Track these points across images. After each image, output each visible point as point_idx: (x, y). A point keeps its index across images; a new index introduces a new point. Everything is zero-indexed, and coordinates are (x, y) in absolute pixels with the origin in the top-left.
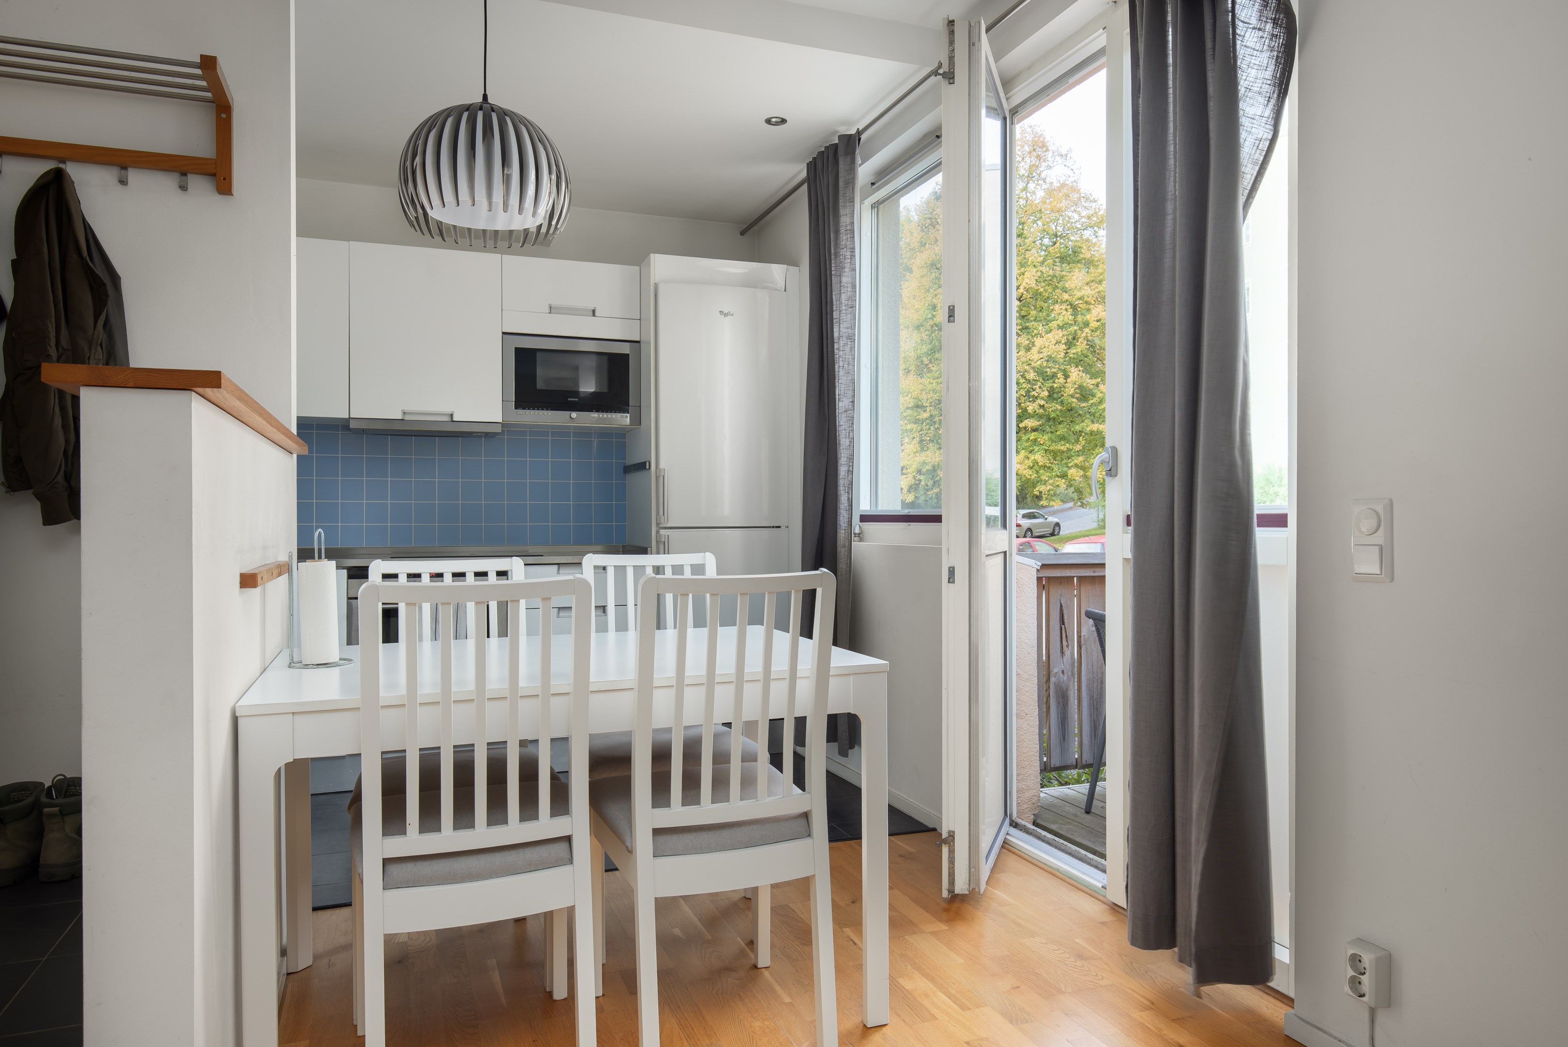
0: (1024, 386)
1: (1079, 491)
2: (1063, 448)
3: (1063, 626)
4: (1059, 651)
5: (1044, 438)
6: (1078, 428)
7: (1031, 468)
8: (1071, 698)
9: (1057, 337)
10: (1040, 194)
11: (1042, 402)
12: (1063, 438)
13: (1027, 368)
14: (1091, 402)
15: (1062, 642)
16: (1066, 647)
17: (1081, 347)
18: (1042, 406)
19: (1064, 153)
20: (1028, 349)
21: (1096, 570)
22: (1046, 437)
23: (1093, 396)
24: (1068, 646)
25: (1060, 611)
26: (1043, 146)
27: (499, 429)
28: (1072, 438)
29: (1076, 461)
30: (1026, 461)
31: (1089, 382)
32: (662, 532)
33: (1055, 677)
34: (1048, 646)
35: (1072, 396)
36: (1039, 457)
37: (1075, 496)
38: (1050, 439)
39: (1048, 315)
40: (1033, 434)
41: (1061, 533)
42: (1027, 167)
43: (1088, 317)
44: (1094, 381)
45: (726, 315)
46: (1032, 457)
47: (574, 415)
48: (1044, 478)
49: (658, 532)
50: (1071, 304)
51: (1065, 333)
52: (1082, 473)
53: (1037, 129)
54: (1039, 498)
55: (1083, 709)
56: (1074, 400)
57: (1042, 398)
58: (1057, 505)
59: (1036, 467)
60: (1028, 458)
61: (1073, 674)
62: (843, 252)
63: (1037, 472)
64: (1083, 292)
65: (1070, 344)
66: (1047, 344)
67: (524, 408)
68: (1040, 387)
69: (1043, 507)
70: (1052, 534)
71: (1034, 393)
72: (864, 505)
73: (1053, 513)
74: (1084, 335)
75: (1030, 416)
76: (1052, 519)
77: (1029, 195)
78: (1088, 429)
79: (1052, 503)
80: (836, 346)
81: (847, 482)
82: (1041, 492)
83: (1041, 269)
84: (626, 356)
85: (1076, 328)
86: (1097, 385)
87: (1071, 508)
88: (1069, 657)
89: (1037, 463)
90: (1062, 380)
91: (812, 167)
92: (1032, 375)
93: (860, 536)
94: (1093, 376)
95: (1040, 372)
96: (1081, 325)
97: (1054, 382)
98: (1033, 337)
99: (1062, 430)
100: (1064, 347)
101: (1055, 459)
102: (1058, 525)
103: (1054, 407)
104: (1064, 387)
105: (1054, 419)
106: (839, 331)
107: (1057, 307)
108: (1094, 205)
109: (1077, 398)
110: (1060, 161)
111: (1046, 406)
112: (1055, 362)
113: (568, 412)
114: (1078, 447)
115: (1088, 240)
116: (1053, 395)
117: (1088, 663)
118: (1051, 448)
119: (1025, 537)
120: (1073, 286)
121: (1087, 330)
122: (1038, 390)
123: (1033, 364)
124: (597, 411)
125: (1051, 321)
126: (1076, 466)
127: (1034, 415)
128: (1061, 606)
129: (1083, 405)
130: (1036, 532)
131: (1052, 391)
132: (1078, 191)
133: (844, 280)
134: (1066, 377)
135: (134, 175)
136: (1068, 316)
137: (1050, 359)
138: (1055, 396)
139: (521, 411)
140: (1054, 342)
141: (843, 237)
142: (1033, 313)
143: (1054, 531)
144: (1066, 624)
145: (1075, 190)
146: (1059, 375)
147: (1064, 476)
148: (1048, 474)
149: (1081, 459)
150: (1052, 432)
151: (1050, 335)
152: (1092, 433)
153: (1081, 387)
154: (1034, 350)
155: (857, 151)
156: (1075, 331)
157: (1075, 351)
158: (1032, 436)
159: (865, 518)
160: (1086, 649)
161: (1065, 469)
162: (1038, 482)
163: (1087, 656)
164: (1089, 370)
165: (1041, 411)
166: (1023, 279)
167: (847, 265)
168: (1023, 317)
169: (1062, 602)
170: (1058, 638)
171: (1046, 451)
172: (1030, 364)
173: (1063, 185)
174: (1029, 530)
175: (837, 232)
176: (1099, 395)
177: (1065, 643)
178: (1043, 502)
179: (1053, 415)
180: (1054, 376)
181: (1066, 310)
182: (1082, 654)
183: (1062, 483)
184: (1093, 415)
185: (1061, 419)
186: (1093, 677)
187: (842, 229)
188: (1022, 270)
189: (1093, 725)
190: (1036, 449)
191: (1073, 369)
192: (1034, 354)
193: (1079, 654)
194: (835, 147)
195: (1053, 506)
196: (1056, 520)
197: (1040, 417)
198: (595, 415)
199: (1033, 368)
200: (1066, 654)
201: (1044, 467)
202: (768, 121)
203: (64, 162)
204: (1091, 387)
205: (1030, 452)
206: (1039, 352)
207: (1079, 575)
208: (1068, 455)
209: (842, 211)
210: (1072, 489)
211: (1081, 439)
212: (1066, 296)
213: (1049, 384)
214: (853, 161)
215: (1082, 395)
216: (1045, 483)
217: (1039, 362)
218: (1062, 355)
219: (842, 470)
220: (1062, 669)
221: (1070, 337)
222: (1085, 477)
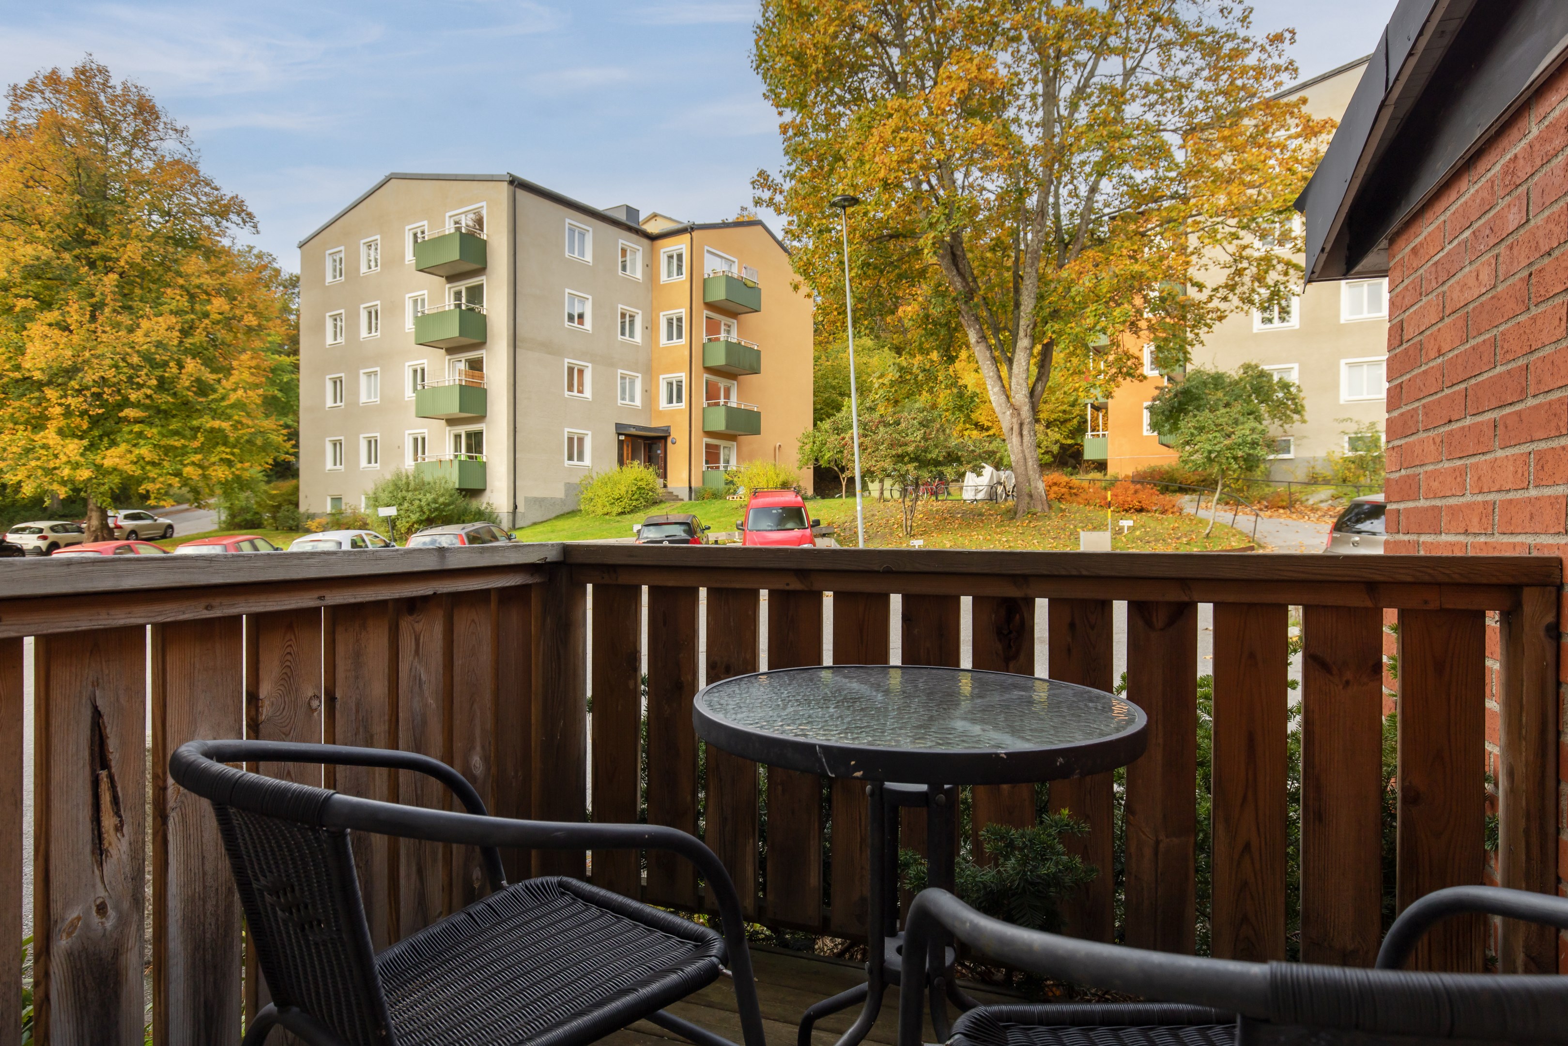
0: (125, 370)
1: (196, 491)
2: (177, 444)
3: (104, 774)
4: (88, 849)
5: (150, 432)
6: (195, 423)
7: (133, 463)
8: (131, 973)
9: (169, 322)
10: (149, 164)
11: (149, 392)
12: (176, 433)
13: (129, 350)
14: (211, 397)
15: (96, 819)
16: (112, 831)
17: (198, 338)
18: (148, 397)
19: (178, 128)
20: (131, 330)
21: (216, 602)
22: (155, 430)
23: (215, 391)
24: (119, 828)
25: (93, 730)
26: (152, 114)
28: (188, 433)
29: (193, 459)
30: (128, 456)
31: (209, 377)
33: (69, 934)
34: (42, 848)
35: (188, 389)
36: (145, 451)
37: (190, 496)
38: (160, 433)
39: (158, 298)
40: (138, 425)
41: (175, 535)
42: (131, 131)
43: (209, 308)
44: (215, 376)
46: (137, 451)
48: (152, 475)
50: (188, 291)
51: (180, 319)
52: (200, 472)
53: (143, 92)
54: (146, 497)
55: (173, 987)
56: (190, 394)
57: (149, 387)
58: (168, 504)
59: (142, 462)
60: (131, 452)
61: (138, 901)
63: (143, 468)
64: (202, 280)
65: (186, 332)
66: (156, 327)
68: (147, 375)
69: (154, 508)
70: (164, 537)
71: (138, 380)
73: (166, 515)
74: (203, 325)
75: (133, 405)
76: (163, 521)
77: (133, 162)
78: (208, 425)
79: (162, 503)
82: (148, 491)
83: (148, 244)
85: (193, 316)
86: (219, 381)
87: (187, 510)
88: (124, 857)
89: (144, 458)
90: (175, 370)
92: (135, 360)
94: (214, 371)
95: (148, 358)
96: (200, 315)
97: (165, 371)
98: (138, 318)
99: (174, 425)
100: (178, 334)
101: (166, 455)
102: (170, 526)
103: (164, 399)
104: (179, 378)
105: (165, 412)
107: (169, 291)
108: (216, 192)
109: (195, 393)
110: (174, 136)
111: (154, 396)
112: (166, 349)
114: (196, 444)
115: (208, 228)
116: (163, 385)
117: (188, 855)
118: (162, 443)
119: (127, 539)
120: (190, 271)
121: (207, 321)
122: (144, 377)
123: (137, 348)
125: (161, 305)
126: (193, 464)
127: (137, 405)
128: (97, 714)
129: (200, 400)
130: (144, 534)
131: (161, 381)
132: (197, 173)
134: (181, 366)
136: (184, 303)
137: (159, 344)
138: (166, 386)
140: (165, 326)
142: (138, 291)
143: (167, 532)
144: (113, 764)
145: (192, 169)
146: (172, 364)
147: (178, 474)
148: (157, 471)
149: (199, 457)
150: (162, 426)
151: (160, 319)
152: (212, 430)
153: (198, 380)
154: (139, 333)
156: (193, 320)
157: (191, 341)
158: (137, 428)
160: (184, 817)
161: (179, 467)
162: (144, 479)
163: (187, 837)
164: (208, 362)
165: (148, 401)
166: (124, 253)
168: (125, 295)
169: (99, 703)
170: (85, 814)
171: (155, 445)
172: (133, 348)
173: (178, 162)
174: (133, 532)
176: (221, 391)
177: (108, 821)
178: (152, 502)
179: (163, 407)
180: (165, 364)
181: (182, 296)
182: (170, 838)
183: (176, 481)
184: (215, 411)
185: (174, 412)
186: (205, 887)
188: (124, 241)
189: (202, 1016)
190: (142, 442)
191: (189, 360)
192: (139, 336)
193: (159, 838)
195: (164, 507)
196: (168, 521)
197: (147, 408)
199: (138, 352)
200: (113, 851)
201: (153, 464)
204: (212, 382)
205: (134, 445)
206: (146, 335)
207: (160, 619)
208: (184, 452)
210: (188, 489)
211: (199, 435)
212: (181, 281)
213: (158, 372)
215: (200, 389)
216: (154, 480)
217: (145, 347)
218: (176, 342)
220: (98, 902)
221: (186, 326)
222: (205, 477)
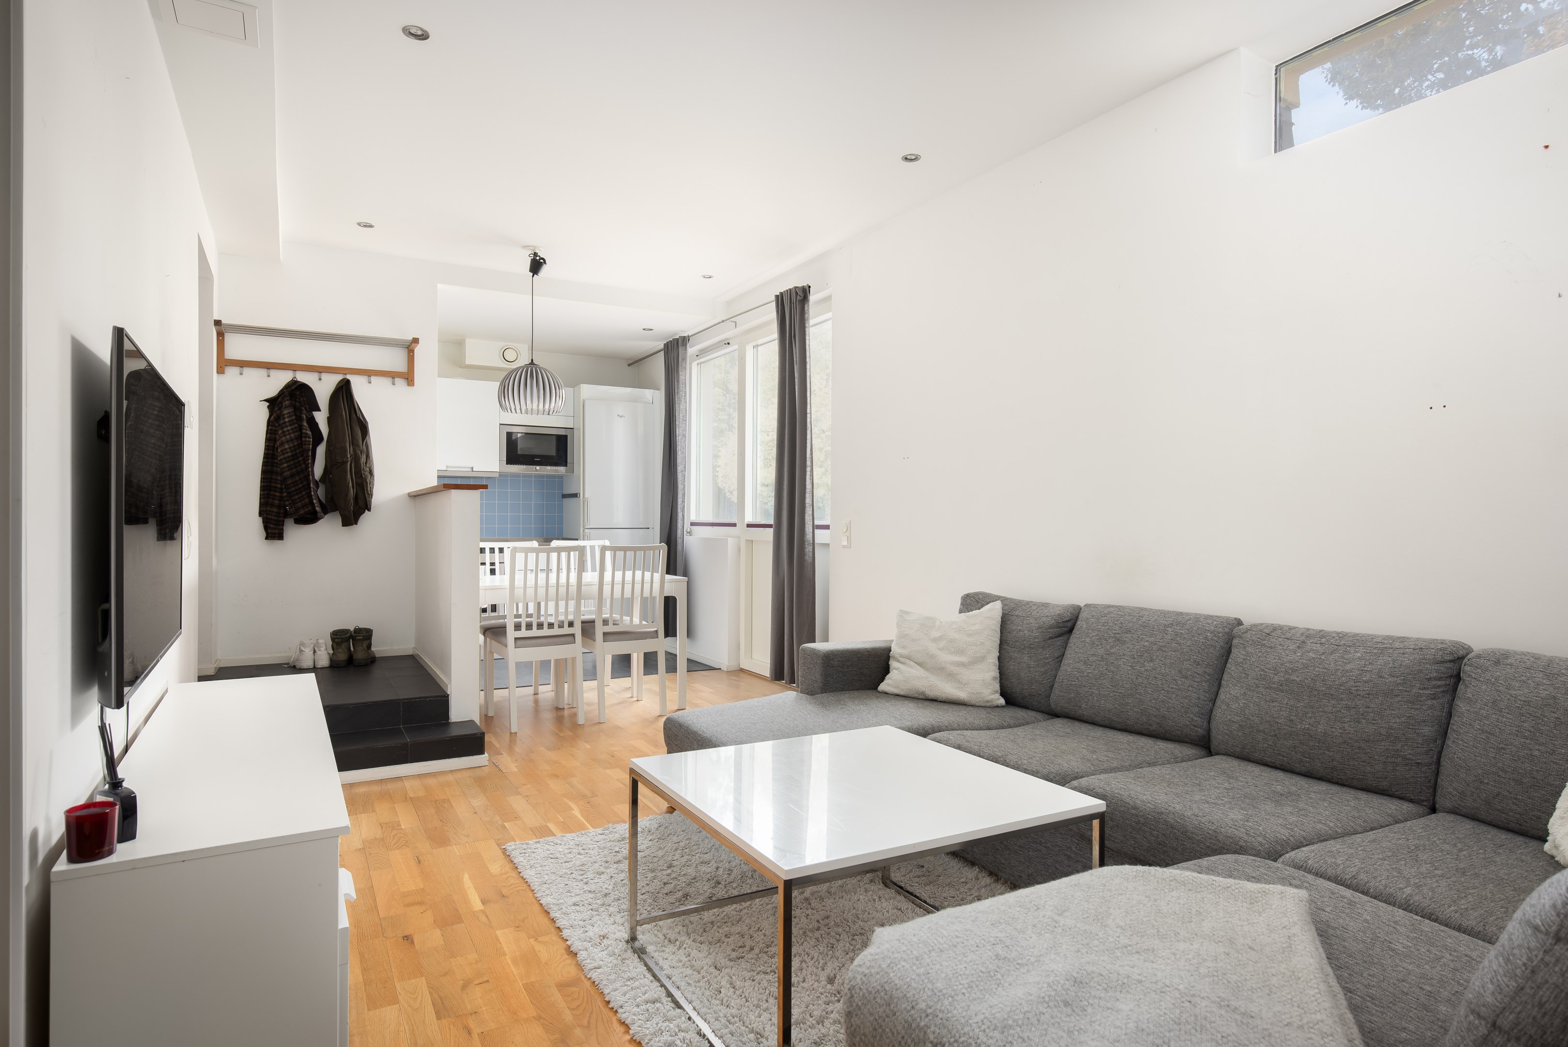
27: (497, 475)
32: (586, 530)
45: (621, 417)
47: (538, 468)
49: (583, 531)
62: (681, 393)
67: (511, 464)
72: (693, 518)
80: (677, 438)
81: (682, 507)
84: (566, 436)
91: (667, 345)
93: (690, 533)
106: (679, 431)
113: (535, 466)
124: (550, 466)
133: (681, 407)
135: (373, 379)
139: (510, 466)
141: (681, 386)
155: (688, 345)
159: (692, 524)
167: (683, 400)
175: (678, 381)
187: (681, 382)
194: (677, 340)
198: (549, 468)
202: (644, 329)
203: (346, 374)
209: (680, 373)
214: (686, 349)
219: (680, 500)
